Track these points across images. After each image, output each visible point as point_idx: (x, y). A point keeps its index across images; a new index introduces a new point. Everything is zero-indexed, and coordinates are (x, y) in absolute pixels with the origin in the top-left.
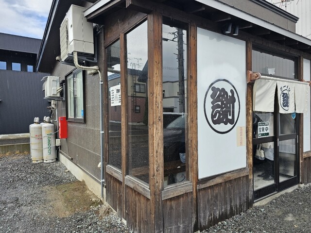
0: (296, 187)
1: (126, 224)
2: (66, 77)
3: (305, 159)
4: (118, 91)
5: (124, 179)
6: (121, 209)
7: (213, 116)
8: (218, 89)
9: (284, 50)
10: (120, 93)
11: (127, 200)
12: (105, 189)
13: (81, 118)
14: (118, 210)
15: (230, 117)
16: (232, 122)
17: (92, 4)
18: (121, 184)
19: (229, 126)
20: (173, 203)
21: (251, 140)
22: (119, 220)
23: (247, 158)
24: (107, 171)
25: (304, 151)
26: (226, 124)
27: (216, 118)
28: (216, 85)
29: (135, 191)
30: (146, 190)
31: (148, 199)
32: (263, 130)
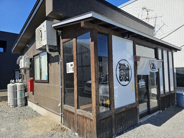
0: (158, 112)
1: (77, 135)
2: (34, 56)
3: (162, 98)
4: (72, 65)
5: (76, 111)
6: (74, 128)
7: (120, 78)
8: (122, 64)
9: (150, 44)
10: (73, 66)
11: (78, 122)
12: (63, 118)
13: (46, 80)
14: (72, 128)
15: (127, 78)
16: (128, 80)
17: (60, 21)
18: (74, 114)
19: (127, 82)
20: (104, 121)
21: (137, 89)
22: (73, 133)
23: (136, 98)
24: (64, 108)
25: (161, 94)
26: (126, 81)
27: (121, 78)
28: (121, 62)
29: (83, 117)
30: (90, 115)
31: (91, 120)
32: (142, 84)
